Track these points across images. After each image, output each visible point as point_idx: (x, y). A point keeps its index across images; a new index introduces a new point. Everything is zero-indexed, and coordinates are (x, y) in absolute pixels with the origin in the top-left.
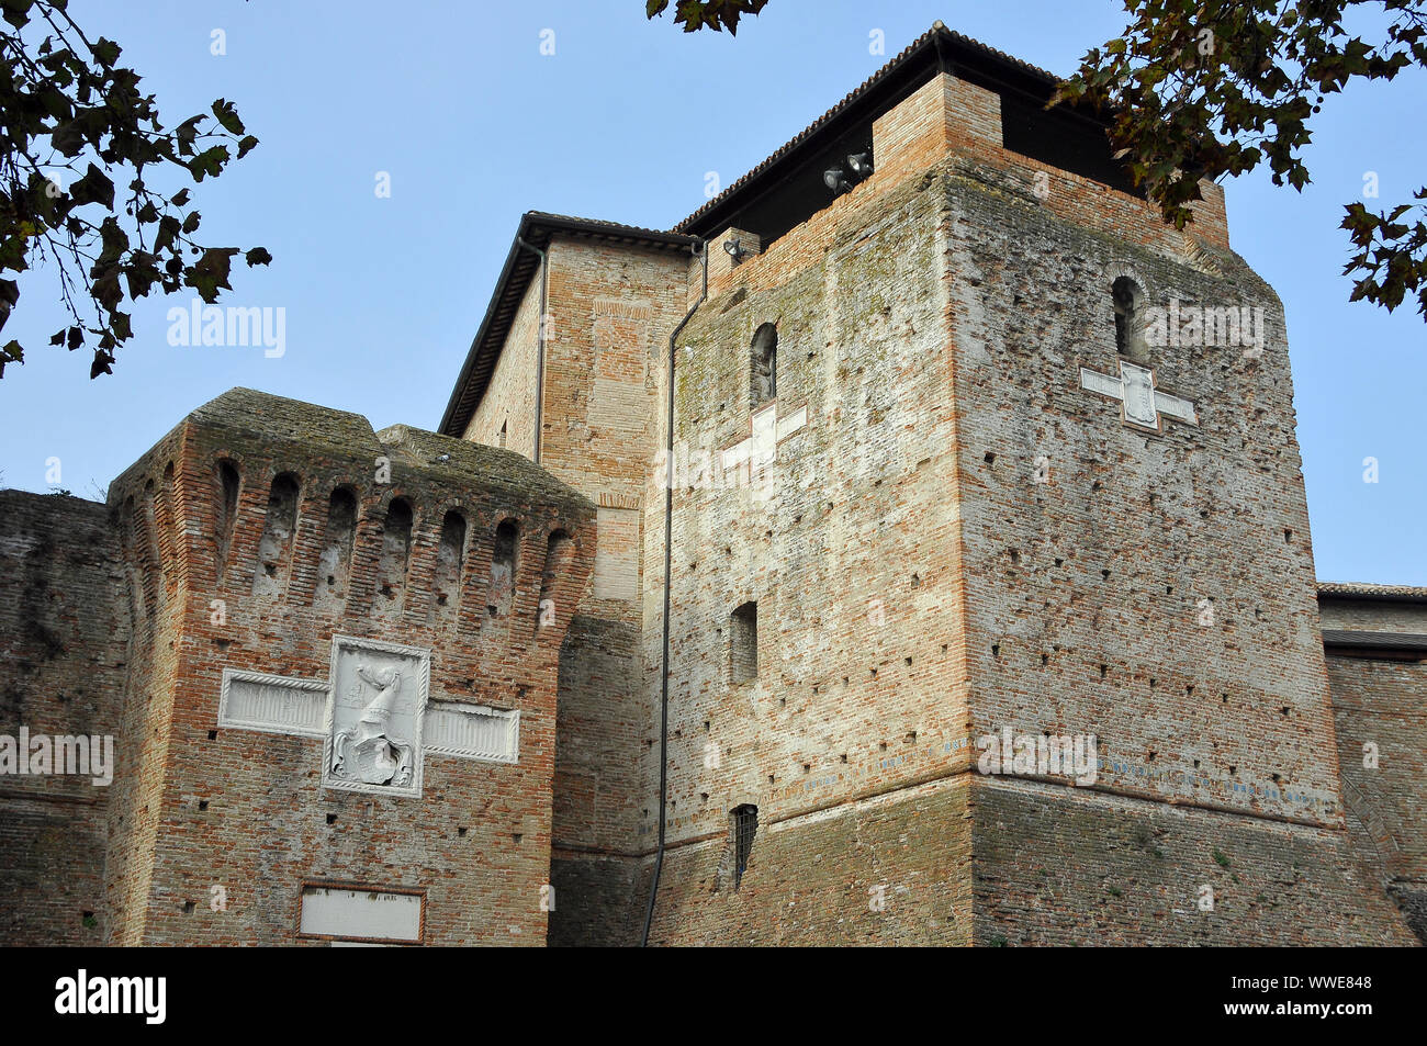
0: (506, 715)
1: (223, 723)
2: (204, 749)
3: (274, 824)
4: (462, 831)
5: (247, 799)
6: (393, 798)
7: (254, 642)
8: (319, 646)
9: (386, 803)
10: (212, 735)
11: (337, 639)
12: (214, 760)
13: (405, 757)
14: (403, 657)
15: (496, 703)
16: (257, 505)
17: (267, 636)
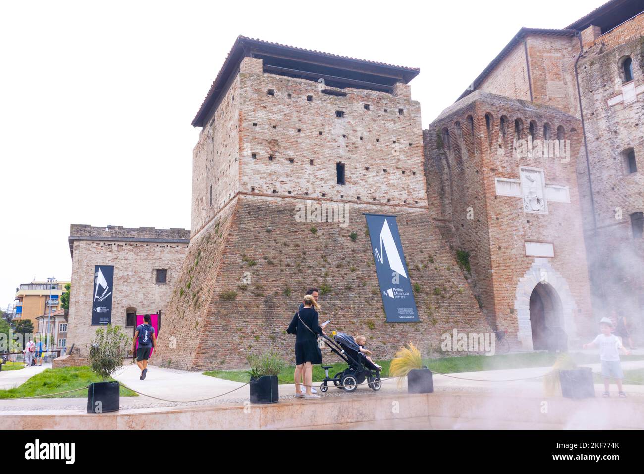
0: (565, 188)
1: (498, 194)
2: (494, 202)
3: (515, 224)
4: (560, 224)
5: (507, 216)
6: (542, 215)
7: (501, 169)
8: (516, 169)
9: (540, 216)
10: (496, 197)
11: (521, 167)
12: (497, 205)
13: (542, 202)
14: (536, 172)
15: (562, 184)
16: (497, 126)
17: (503, 167)
